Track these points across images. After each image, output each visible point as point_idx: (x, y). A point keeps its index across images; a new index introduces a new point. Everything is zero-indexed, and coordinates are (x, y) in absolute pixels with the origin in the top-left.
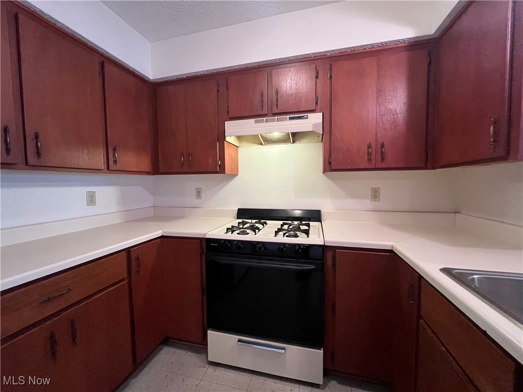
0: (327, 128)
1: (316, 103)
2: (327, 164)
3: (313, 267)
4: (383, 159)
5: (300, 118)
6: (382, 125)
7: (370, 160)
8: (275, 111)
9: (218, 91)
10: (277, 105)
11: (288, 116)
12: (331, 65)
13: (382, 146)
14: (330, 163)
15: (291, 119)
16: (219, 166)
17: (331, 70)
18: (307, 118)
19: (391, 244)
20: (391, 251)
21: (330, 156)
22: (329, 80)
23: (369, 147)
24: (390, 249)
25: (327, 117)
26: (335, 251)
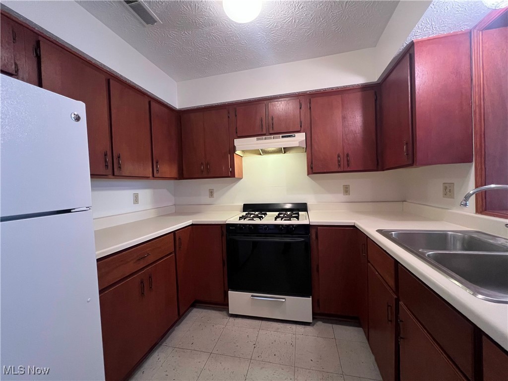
0: (309, 143)
1: (301, 126)
2: (310, 169)
3: (303, 239)
4: (348, 165)
5: (289, 136)
6: (347, 141)
7: (339, 166)
8: (271, 132)
9: (229, 117)
10: (273, 128)
11: (281, 135)
12: (310, 100)
13: (348, 155)
14: (312, 168)
15: (283, 137)
16: (231, 172)
17: (310, 103)
18: (295, 136)
19: (353, 221)
20: (354, 226)
21: (312, 163)
22: (309, 110)
23: (339, 156)
24: (353, 225)
25: (309, 135)
26: (317, 229)
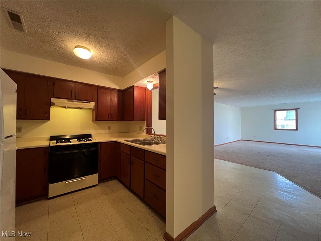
0: (96, 108)
1: (93, 99)
2: (96, 119)
3: (95, 149)
4: (112, 118)
5: (87, 103)
7: (109, 118)
9: (48, 85)
10: (78, 97)
13: (112, 114)
15: (83, 102)
16: (47, 117)
17: (97, 90)
21: (97, 116)
22: (97, 93)
23: (109, 114)
24: (115, 141)
25: (96, 104)
26: (101, 144)
